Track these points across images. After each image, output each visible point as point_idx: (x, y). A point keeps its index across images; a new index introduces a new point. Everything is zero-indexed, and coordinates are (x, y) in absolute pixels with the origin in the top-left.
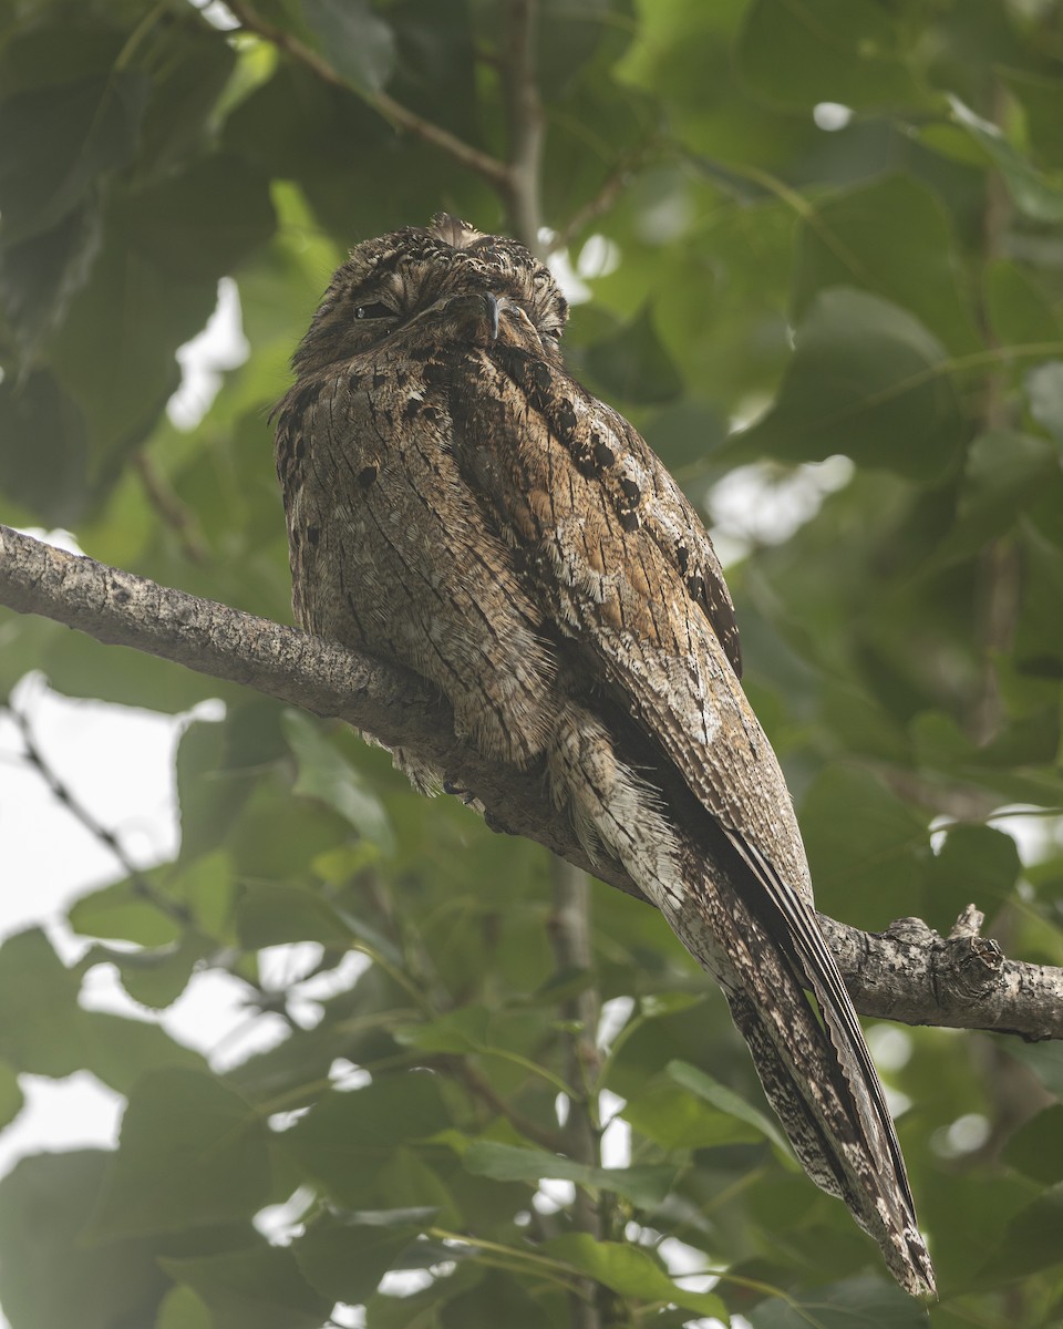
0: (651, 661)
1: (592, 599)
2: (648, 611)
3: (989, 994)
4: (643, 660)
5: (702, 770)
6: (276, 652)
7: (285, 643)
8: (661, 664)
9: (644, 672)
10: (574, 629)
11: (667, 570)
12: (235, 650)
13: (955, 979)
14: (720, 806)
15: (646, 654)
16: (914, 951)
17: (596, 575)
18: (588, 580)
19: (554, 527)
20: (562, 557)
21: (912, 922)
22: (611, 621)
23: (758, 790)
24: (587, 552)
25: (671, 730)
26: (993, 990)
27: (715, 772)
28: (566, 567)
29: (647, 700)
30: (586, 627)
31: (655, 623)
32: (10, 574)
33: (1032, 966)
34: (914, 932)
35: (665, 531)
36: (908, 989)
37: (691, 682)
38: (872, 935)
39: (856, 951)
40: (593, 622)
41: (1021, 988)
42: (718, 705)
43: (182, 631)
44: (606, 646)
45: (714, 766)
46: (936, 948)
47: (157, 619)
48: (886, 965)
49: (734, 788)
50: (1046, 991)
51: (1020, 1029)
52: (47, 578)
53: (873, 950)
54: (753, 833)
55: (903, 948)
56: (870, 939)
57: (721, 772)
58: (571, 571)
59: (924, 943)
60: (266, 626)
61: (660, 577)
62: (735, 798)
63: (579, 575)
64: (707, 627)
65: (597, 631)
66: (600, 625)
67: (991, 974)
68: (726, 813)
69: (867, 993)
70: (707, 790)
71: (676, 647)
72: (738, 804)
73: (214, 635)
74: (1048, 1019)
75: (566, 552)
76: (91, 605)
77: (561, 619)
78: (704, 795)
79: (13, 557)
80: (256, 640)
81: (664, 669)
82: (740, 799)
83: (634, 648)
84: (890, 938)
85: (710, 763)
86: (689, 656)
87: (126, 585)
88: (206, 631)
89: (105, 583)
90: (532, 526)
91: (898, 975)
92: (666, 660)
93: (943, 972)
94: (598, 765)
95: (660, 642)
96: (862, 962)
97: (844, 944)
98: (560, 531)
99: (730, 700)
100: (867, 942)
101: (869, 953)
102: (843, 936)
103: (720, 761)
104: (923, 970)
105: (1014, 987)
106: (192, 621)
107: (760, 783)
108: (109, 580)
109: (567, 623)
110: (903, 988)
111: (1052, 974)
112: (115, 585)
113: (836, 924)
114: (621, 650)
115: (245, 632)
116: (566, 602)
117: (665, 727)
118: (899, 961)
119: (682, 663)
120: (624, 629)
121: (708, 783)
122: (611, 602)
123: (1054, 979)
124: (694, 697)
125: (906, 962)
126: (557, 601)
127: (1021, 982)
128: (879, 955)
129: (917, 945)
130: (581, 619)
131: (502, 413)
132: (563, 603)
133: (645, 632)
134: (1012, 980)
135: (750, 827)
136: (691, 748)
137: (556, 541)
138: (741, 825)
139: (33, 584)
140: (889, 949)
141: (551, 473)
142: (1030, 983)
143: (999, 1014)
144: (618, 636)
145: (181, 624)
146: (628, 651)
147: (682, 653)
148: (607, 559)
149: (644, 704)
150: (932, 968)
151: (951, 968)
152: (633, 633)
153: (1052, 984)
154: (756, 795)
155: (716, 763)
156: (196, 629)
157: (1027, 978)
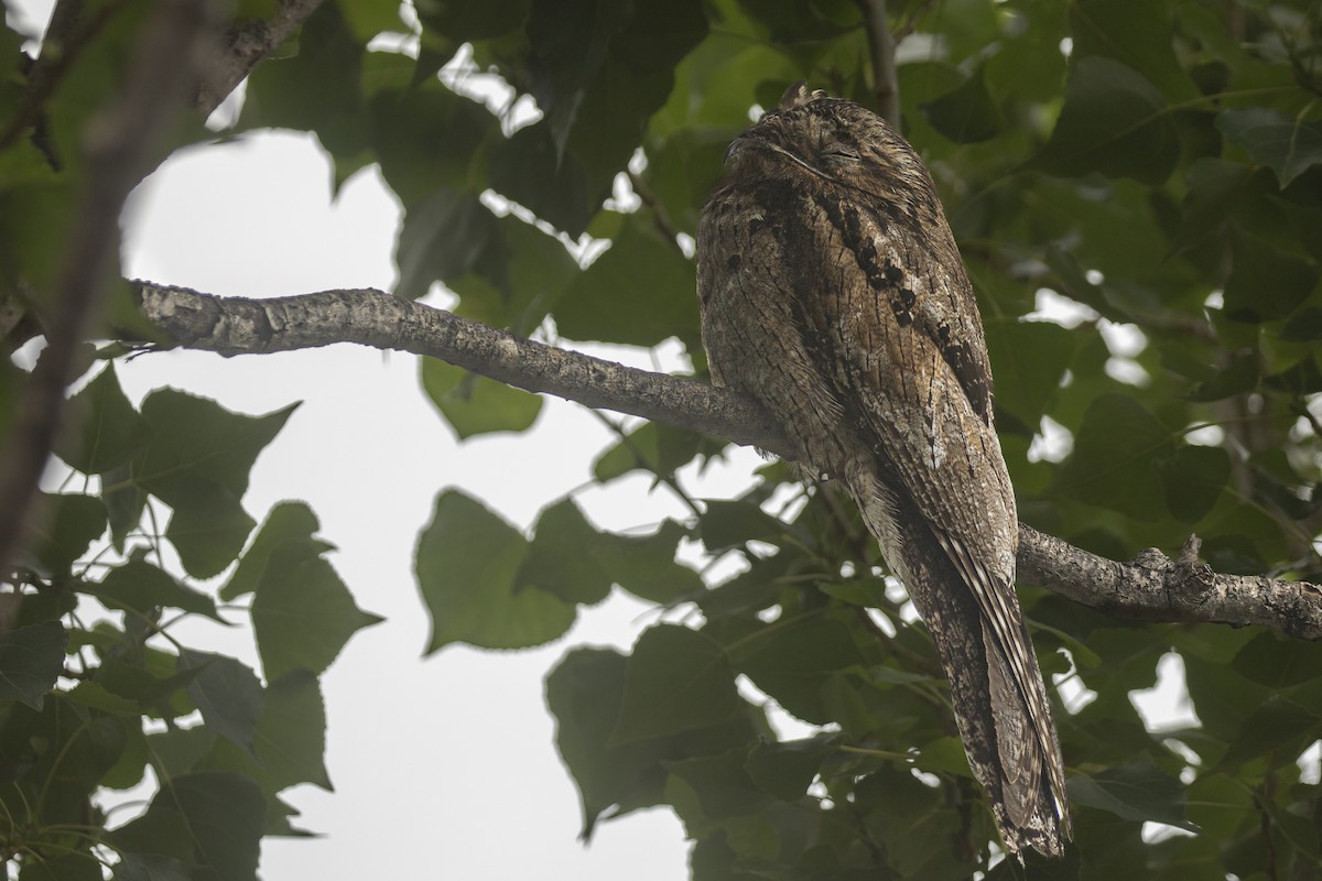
0: (897, 411)
1: (860, 369)
2: (900, 376)
3: (1206, 600)
4: (892, 411)
5: (924, 488)
6: (707, 407)
7: (713, 400)
8: (904, 413)
9: (892, 419)
10: (844, 388)
11: (922, 344)
12: (679, 407)
13: (1182, 593)
14: (935, 513)
15: (894, 406)
16: (1153, 573)
17: (864, 352)
18: (859, 355)
19: (838, 320)
20: (842, 338)
21: (1152, 551)
22: (873, 383)
23: (970, 500)
24: (859, 336)
25: (904, 460)
26: (1208, 597)
27: (934, 490)
28: (845, 347)
29: (888, 439)
30: (854, 387)
31: (904, 385)
32: (523, 369)
33: (1235, 577)
34: (1153, 560)
35: (929, 317)
36: (1151, 599)
37: (925, 425)
38: (1124, 565)
39: (1113, 577)
40: (858, 384)
41: (1228, 594)
42: (947, 440)
43: (642, 397)
44: (865, 400)
45: (934, 485)
46: (1168, 571)
47: (624, 391)
48: (1134, 585)
49: (948, 500)
50: (1245, 595)
51: (1229, 620)
52: (548, 370)
53: (1125, 576)
54: (959, 531)
55: (1146, 573)
56: (1123, 567)
57: (939, 488)
58: (848, 350)
59: (1160, 567)
60: (699, 388)
61: (914, 350)
62: (948, 507)
63: (853, 351)
64: (953, 382)
65: (860, 390)
66: (863, 386)
67: (1206, 587)
68: (939, 519)
69: (1123, 605)
70: (927, 502)
71: (918, 401)
72: (950, 511)
73: (664, 398)
74: (1247, 613)
75: (845, 337)
76: (579, 385)
77: (837, 381)
78: (924, 506)
79: (524, 358)
80: (693, 399)
81: (906, 417)
82: (952, 508)
83: (886, 403)
84: (1136, 566)
85: (931, 483)
86: (927, 407)
87: (602, 369)
88: (658, 396)
89: (588, 369)
90: (825, 319)
91: (1143, 592)
92: (909, 411)
93: (1173, 587)
94: (862, 482)
95: (906, 397)
96: (1118, 584)
97: (1105, 573)
98: (842, 322)
99: (959, 436)
100: (1121, 570)
101: (1122, 578)
102: (1104, 568)
103: (940, 481)
104: (1160, 587)
105: (1223, 593)
106: (649, 390)
107: (972, 495)
108: (590, 367)
109: (841, 384)
110: (1147, 600)
111: (1248, 582)
112: (595, 370)
113: (1099, 559)
114: (876, 404)
115: (685, 395)
116: (841, 370)
117: (900, 459)
118: (1144, 582)
119: (921, 412)
120: (881, 390)
121: (928, 497)
122: (873, 371)
123: (1250, 585)
124: (926, 436)
125: (1148, 582)
126: (835, 368)
127: (1227, 590)
128: (1130, 578)
129: (1156, 570)
130: (850, 381)
131: (812, 241)
132: (839, 371)
133: (895, 391)
134: (1221, 589)
135: (957, 527)
136: (918, 473)
137: (839, 329)
138: (949, 526)
139: (539, 374)
140: (1136, 574)
141: (842, 283)
142: (1234, 590)
143: (1213, 613)
144: (874, 394)
145: (641, 393)
146: (881, 404)
147: (922, 405)
148: (873, 341)
149: (886, 442)
150: (1166, 585)
151: (1179, 585)
152: (887, 392)
153: (1249, 589)
154: (967, 504)
155: (936, 483)
156: (652, 395)
157: (1231, 586)
